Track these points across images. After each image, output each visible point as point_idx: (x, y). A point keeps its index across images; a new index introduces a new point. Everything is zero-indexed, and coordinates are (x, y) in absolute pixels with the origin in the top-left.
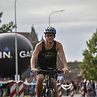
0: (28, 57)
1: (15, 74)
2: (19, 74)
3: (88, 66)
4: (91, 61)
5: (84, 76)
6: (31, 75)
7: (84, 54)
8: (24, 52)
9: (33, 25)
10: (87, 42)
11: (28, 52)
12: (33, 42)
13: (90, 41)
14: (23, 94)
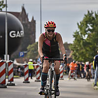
0: (18, 37)
1: (5, 54)
2: (8, 54)
3: (78, 48)
4: (81, 43)
5: (73, 58)
6: (21, 55)
7: (74, 36)
8: (14, 32)
9: (24, 5)
10: (78, 24)
11: (18, 32)
12: (24, 22)
13: (81, 23)
14: (12, 73)
